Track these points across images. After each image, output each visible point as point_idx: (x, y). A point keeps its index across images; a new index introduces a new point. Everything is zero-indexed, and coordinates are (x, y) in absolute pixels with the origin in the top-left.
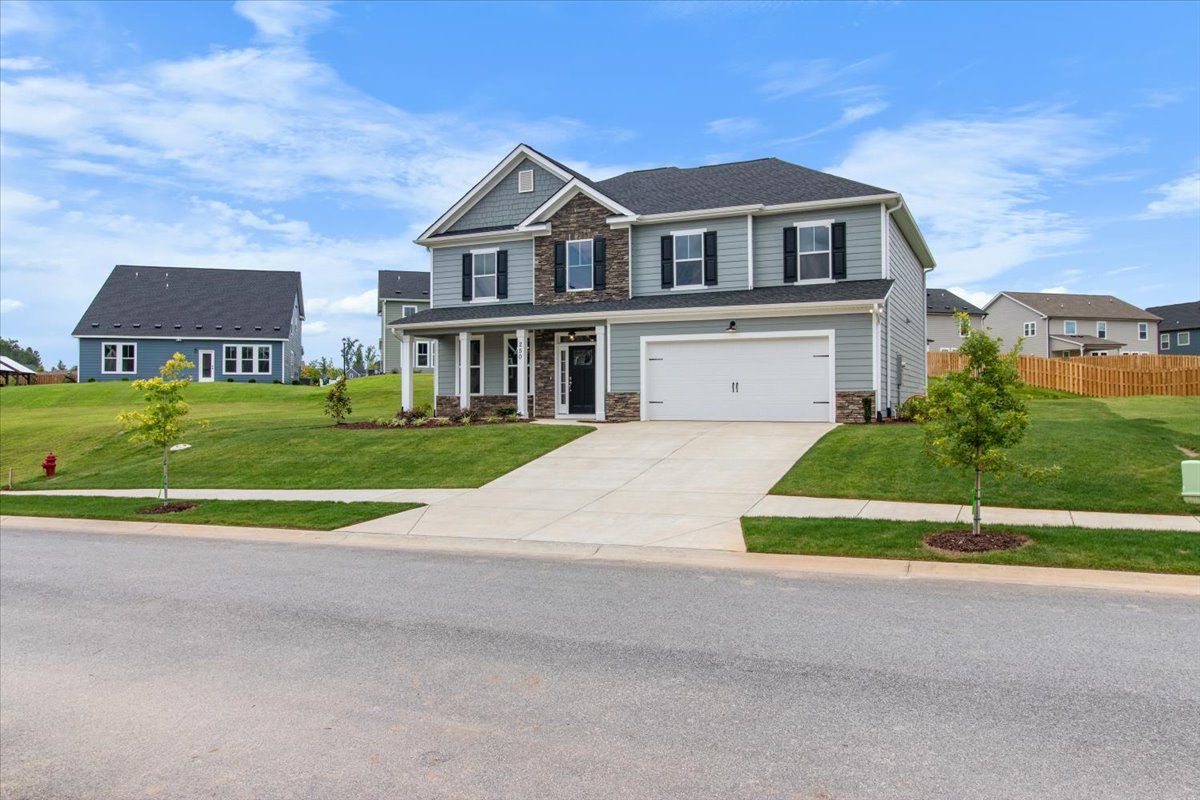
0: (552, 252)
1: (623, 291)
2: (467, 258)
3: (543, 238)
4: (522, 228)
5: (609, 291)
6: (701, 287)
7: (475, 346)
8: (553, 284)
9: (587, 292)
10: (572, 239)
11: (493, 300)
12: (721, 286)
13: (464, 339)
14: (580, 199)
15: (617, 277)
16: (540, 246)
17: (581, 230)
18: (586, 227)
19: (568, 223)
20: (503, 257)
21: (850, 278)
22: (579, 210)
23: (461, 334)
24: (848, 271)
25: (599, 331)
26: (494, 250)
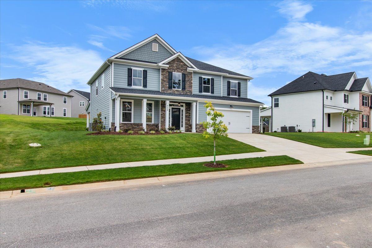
0: (167, 75)
1: (191, 92)
2: (130, 71)
3: (164, 69)
4: (160, 64)
5: (186, 91)
6: (210, 94)
7: (149, 105)
8: (168, 86)
9: (180, 90)
10: (174, 72)
11: (141, 88)
12: (215, 95)
13: (145, 102)
14: (177, 59)
15: (189, 87)
16: (163, 72)
17: (178, 69)
18: (179, 69)
19: (173, 66)
20: (145, 72)
21: (241, 97)
22: (177, 63)
23: (144, 99)
24: (241, 95)
25: (194, 104)
26: (142, 69)
